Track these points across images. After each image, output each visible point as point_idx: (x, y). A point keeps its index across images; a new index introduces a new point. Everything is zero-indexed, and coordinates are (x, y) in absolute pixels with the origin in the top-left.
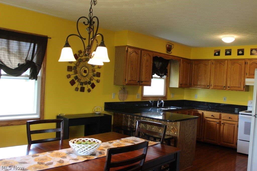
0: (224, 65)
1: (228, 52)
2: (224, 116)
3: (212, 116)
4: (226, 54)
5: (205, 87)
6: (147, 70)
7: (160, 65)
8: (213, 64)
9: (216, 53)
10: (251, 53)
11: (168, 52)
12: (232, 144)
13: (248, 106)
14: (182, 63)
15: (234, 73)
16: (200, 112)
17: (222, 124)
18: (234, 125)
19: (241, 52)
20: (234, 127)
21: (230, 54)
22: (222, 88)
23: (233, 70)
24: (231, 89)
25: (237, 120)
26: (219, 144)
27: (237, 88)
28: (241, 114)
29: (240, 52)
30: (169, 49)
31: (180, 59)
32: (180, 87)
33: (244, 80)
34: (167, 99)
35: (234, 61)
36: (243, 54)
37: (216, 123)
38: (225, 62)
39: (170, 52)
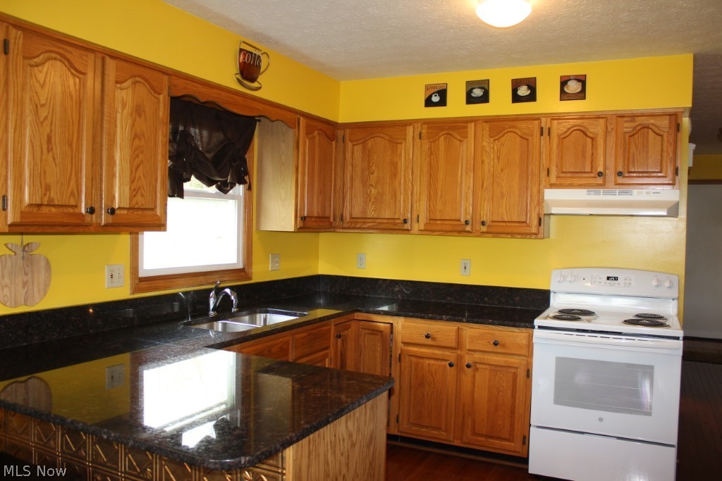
0: (461, 141)
1: (478, 93)
2: (475, 334)
3: (427, 337)
4: (470, 100)
5: (396, 224)
6: (137, 156)
7: (214, 140)
8: (420, 138)
9: (431, 96)
10: (562, 92)
11: (246, 82)
12: (509, 440)
13: (552, 289)
14: (307, 134)
15: (502, 170)
16: (382, 322)
17: (466, 368)
18: (513, 370)
19: (525, 90)
20: (515, 376)
21: (485, 99)
22: (460, 229)
23: (498, 158)
24: (491, 230)
25: (524, 352)
26: (457, 443)
27: (514, 224)
28: (540, 327)
29: (523, 91)
30: (249, 69)
31: (299, 120)
32: (300, 228)
33: (540, 193)
34: (250, 278)
35: (498, 125)
36: (532, 97)
37: (443, 363)
38: (466, 127)
39: (255, 85)
